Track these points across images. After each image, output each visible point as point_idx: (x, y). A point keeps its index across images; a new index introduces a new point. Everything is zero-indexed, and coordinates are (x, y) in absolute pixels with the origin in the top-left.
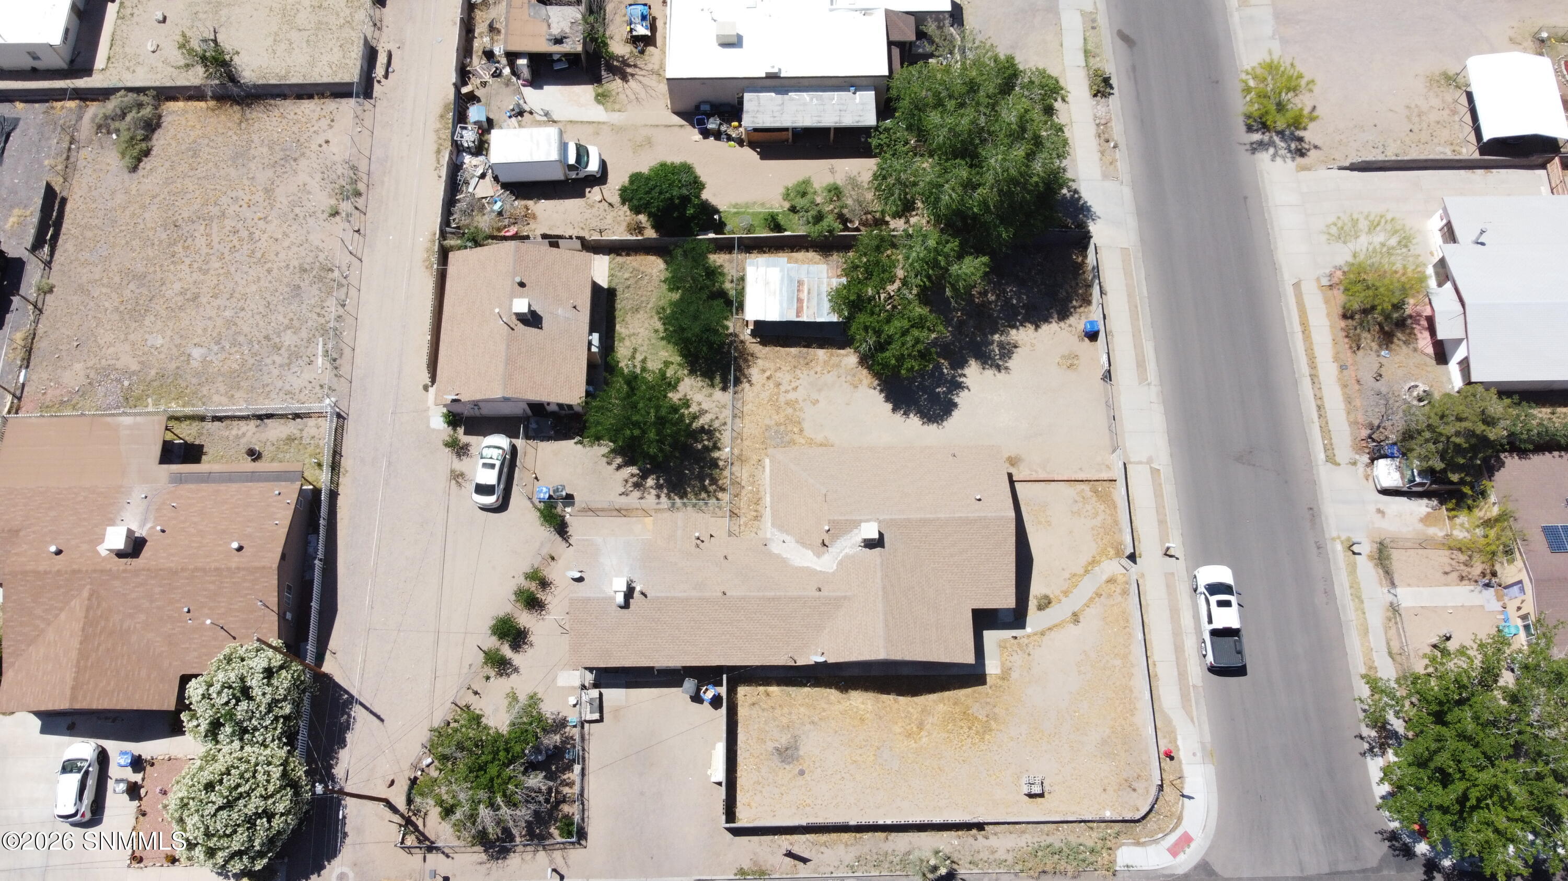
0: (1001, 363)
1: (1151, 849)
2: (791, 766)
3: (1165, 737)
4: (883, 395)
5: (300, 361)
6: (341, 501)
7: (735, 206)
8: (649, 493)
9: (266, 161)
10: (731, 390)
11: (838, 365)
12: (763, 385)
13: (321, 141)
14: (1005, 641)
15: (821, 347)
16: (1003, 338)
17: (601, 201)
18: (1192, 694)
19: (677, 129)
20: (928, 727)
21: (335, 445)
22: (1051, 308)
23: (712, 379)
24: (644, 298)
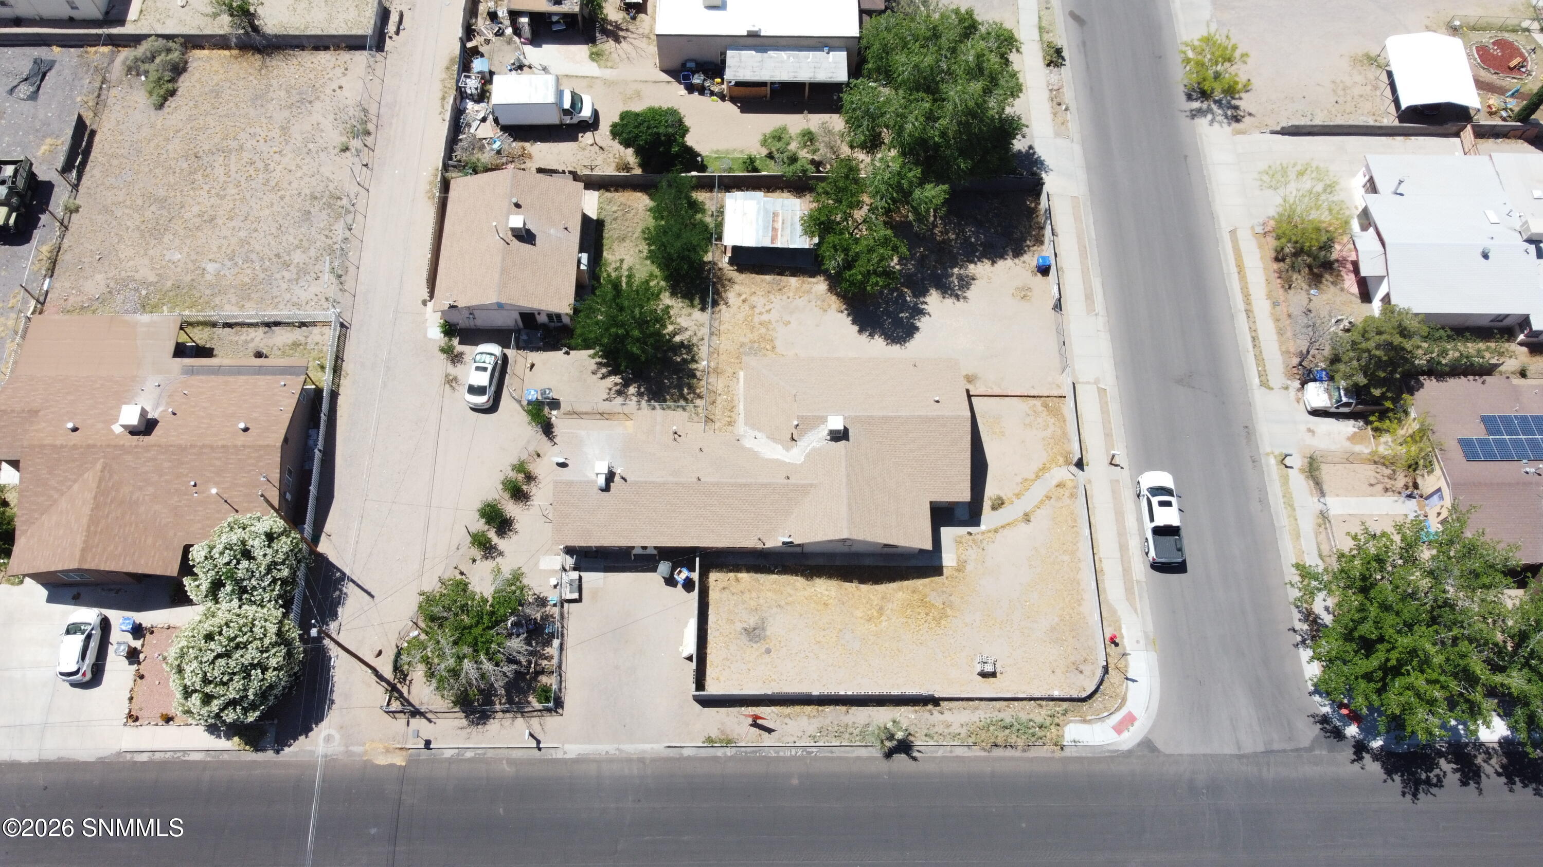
0: (959, 293)
1: (1097, 727)
2: (759, 644)
3: (1110, 626)
4: (850, 318)
5: (308, 277)
6: (341, 401)
7: (717, 152)
8: (631, 400)
9: (283, 103)
10: (709, 310)
11: (809, 292)
12: (739, 308)
13: (336, 87)
14: (961, 537)
15: (793, 275)
16: (962, 272)
17: (592, 145)
18: (1136, 588)
19: (664, 85)
20: (888, 612)
21: (338, 351)
22: (1007, 246)
23: (692, 301)
24: (630, 229)
